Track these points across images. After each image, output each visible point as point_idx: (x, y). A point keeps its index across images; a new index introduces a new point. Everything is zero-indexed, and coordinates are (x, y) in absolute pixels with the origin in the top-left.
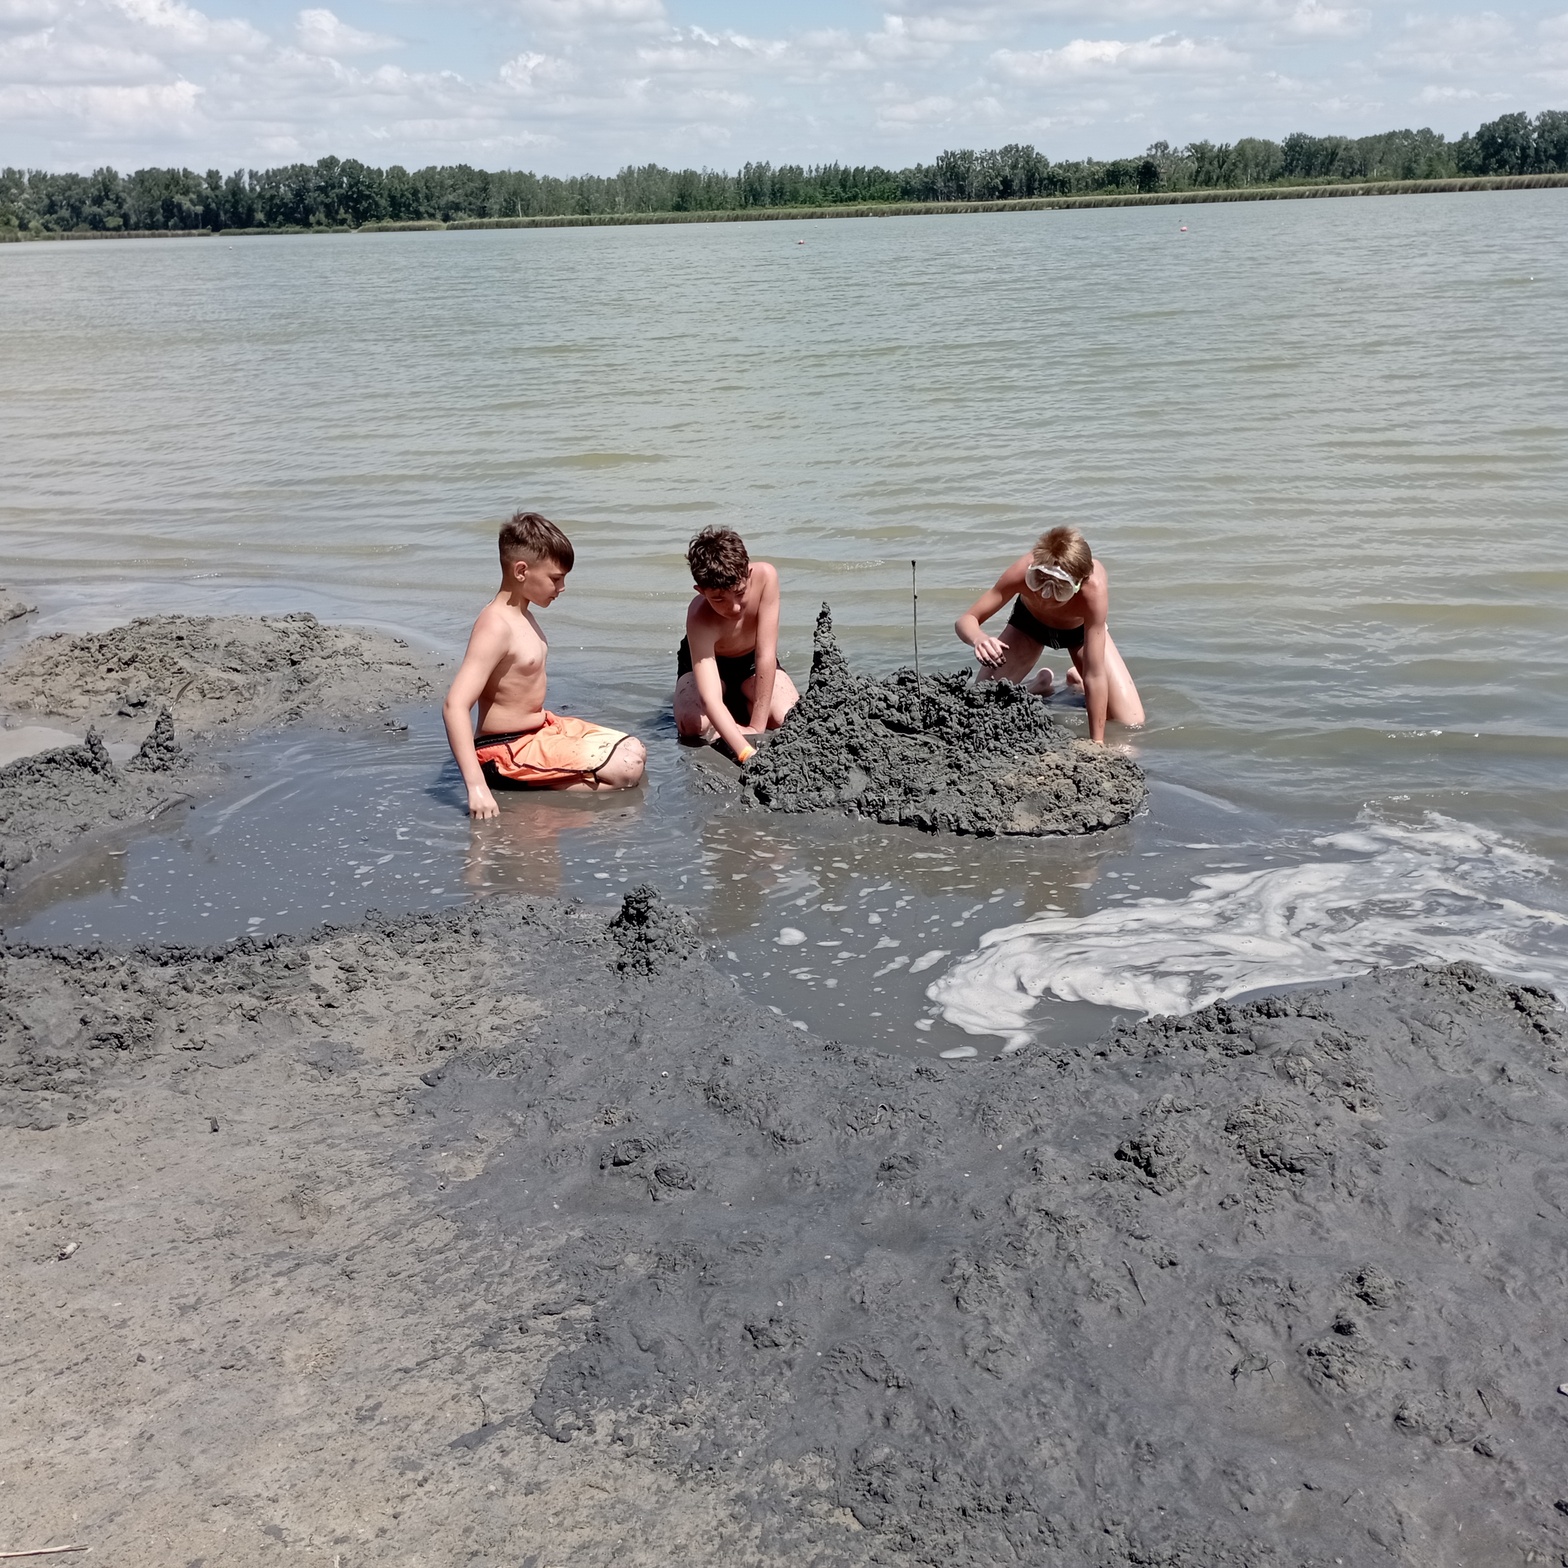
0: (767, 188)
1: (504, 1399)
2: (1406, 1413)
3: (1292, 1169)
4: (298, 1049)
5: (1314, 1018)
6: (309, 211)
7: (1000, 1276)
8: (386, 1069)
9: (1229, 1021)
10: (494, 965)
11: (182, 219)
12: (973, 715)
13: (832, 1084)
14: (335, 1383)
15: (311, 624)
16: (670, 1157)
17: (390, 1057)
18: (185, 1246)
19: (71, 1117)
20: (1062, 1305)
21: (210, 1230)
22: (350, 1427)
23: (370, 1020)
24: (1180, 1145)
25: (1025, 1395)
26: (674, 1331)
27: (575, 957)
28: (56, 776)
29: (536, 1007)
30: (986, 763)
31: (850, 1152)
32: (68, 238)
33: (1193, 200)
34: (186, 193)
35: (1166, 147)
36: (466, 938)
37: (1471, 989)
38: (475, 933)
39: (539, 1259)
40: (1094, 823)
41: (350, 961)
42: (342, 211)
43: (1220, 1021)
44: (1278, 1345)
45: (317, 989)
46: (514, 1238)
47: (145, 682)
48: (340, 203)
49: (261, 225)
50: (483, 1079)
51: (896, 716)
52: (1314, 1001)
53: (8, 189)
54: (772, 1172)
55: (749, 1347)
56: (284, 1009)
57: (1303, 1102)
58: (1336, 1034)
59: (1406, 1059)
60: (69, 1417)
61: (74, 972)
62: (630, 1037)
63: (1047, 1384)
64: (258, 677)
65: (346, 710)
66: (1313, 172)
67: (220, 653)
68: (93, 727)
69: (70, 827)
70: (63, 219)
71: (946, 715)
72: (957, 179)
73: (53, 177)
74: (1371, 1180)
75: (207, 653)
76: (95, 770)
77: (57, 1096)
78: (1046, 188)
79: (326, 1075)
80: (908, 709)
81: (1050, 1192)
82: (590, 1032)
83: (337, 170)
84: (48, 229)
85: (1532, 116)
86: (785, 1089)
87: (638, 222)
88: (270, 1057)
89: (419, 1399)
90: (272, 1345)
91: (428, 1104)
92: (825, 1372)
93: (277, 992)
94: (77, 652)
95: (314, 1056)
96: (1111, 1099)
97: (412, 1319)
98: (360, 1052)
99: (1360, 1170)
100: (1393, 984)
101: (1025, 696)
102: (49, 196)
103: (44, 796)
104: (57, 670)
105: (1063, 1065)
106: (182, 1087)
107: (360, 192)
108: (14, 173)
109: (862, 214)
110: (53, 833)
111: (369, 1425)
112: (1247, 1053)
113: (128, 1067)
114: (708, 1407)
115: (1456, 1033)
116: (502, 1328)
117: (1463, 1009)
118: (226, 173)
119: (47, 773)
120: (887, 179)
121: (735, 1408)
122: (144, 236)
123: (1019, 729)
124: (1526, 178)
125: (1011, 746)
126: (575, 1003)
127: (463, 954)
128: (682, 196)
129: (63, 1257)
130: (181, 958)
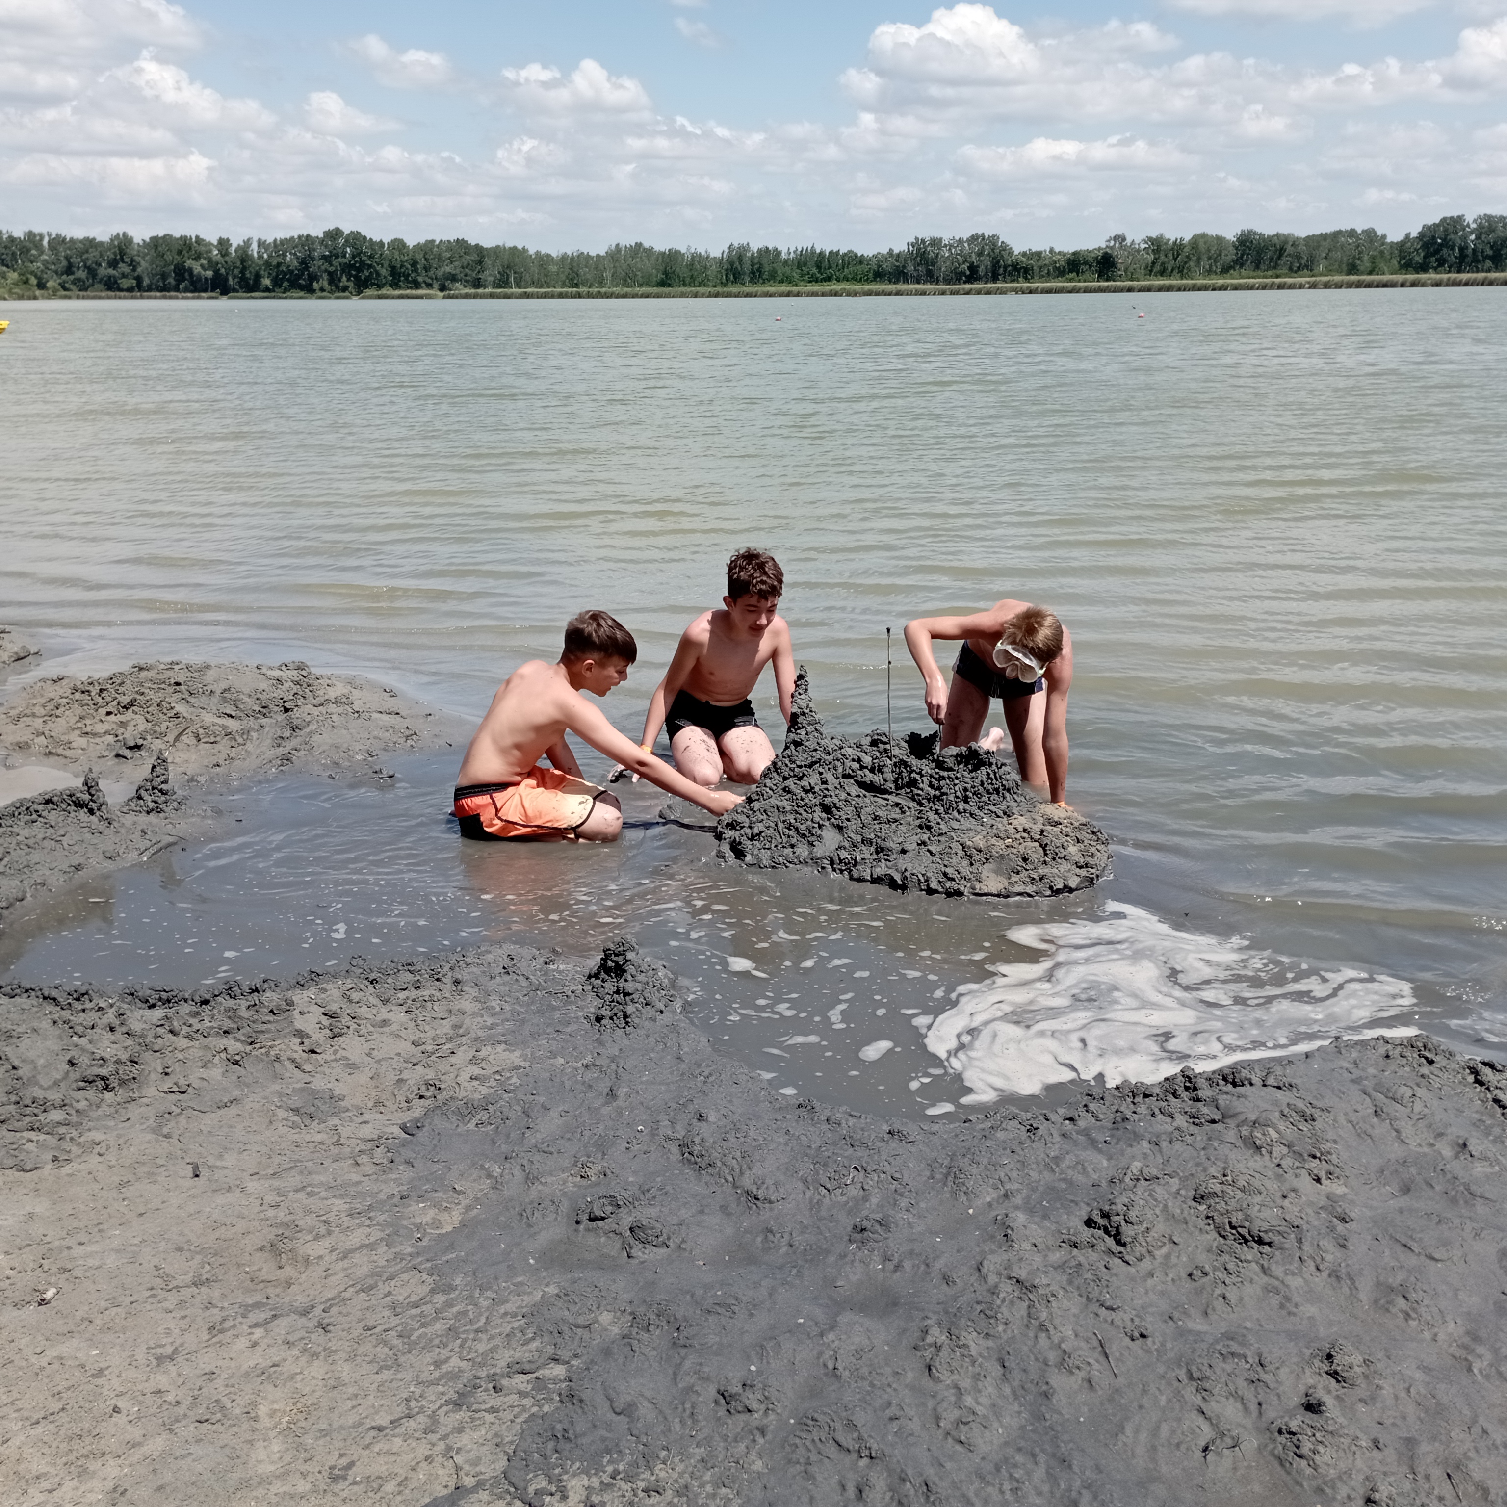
0: (747, 267)
1: (477, 1462)
2: (1377, 1496)
3: (1260, 1242)
4: (280, 1095)
5: (1279, 1088)
6: (313, 278)
7: (972, 1344)
8: (366, 1117)
9: (1195, 1089)
10: (474, 1015)
11: (193, 283)
12: (943, 778)
13: (805, 1143)
14: (309, 1440)
15: (304, 673)
16: (645, 1214)
17: (370, 1104)
18: (162, 1294)
19: (55, 1159)
20: (1034, 1376)
21: (188, 1278)
22: (323, 1487)
23: (352, 1067)
24: (1150, 1215)
25: (998, 1469)
26: (648, 1394)
27: (555, 1008)
28: (53, 816)
29: (515, 1057)
30: (955, 825)
31: (824, 1213)
32: (84, 298)
33: (1149, 289)
34: (197, 258)
35: (1124, 239)
36: (448, 986)
37: (1431, 1062)
38: (457, 982)
39: (515, 1315)
40: (1060, 886)
41: (334, 1007)
42: (344, 278)
43: (1187, 1089)
44: (1248, 1422)
45: (301, 1034)
46: (489, 1294)
47: (143, 726)
48: (343, 271)
49: (267, 290)
50: (462, 1129)
51: (869, 777)
52: (1279, 1070)
53: (28, 250)
54: (746, 1231)
55: (722, 1412)
56: (267, 1054)
57: (1269, 1174)
58: (1300, 1105)
59: (1370, 1131)
60: (43, 1469)
61: (63, 1013)
62: (607, 1090)
63: (1019, 1458)
64: (252, 723)
65: (336, 758)
66: (1262, 267)
67: (215, 699)
68: (91, 770)
69: (65, 867)
70: (79, 280)
71: (918, 777)
72: (927, 264)
73: (72, 239)
74: (1339, 1255)
75: (204, 699)
76: (91, 812)
77: (42, 1137)
78: (1010, 274)
79: (308, 1121)
80: (880, 771)
81: (1021, 1260)
82: (568, 1084)
83: (342, 241)
84: (65, 289)
85: (1470, 218)
86: (759, 1148)
87: (625, 296)
88: (253, 1102)
89: (393, 1458)
90: (248, 1398)
91: (407, 1153)
92: (798, 1441)
93: (262, 1037)
94: (78, 695)
95: (296, 1101)
96: (1080, 1164)
97: (386, 1375)
98: (341, 1098)
99: (1327, 1244)
100: (1355, 1055)
101: (993, 761)
102: (67, 258)
103: (41, 836)
104: (58, 712)
105: (1032, 1129)
106: (165, 1130)
107: (362, 262)
108: (35, 235)
109: (836, 294)
110: (48, 873)
111: (342, 1485)
112: (1213, 1122)
113: (113, 1110)
114: (681, 1474)
115: (1418, 1107)
116: (476, 1387)
117: (1423, 1082)
118: (236, 242)
119: (44, 814)
120: (861, 263)
121: (708, 1476)
122: (156, 298)
123: (988, 792)
124: (1464, 276)
125: (980, 808)
126: (553, 1055)
127: (444, 1002)
128: (665, 273)
129: (42, 1302)
130: (169, 1001)
